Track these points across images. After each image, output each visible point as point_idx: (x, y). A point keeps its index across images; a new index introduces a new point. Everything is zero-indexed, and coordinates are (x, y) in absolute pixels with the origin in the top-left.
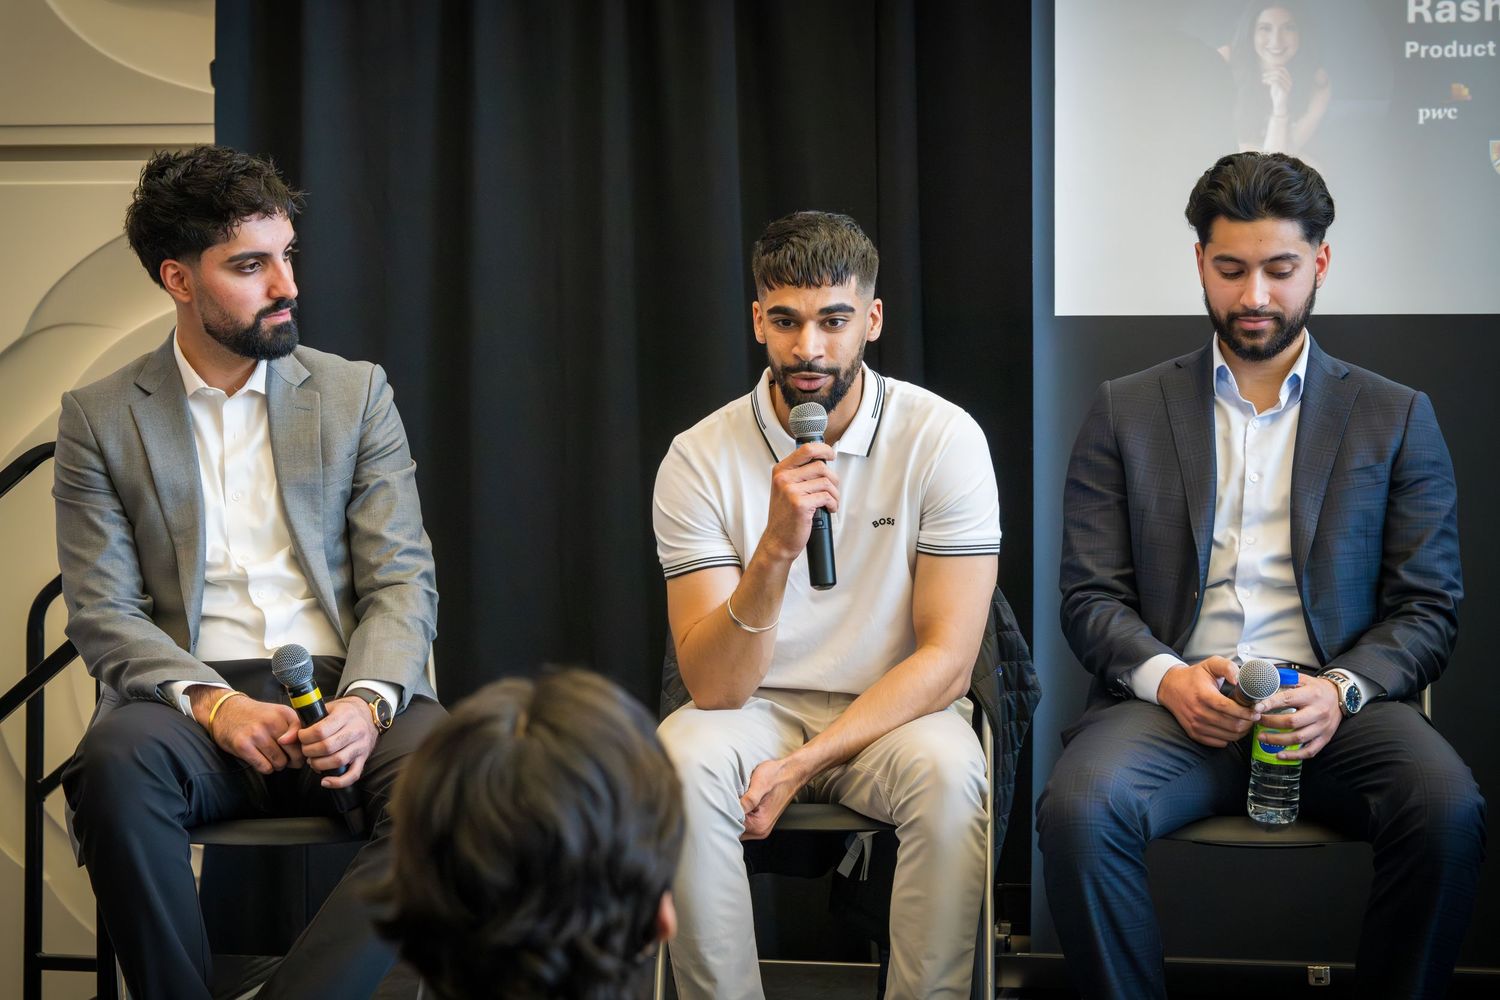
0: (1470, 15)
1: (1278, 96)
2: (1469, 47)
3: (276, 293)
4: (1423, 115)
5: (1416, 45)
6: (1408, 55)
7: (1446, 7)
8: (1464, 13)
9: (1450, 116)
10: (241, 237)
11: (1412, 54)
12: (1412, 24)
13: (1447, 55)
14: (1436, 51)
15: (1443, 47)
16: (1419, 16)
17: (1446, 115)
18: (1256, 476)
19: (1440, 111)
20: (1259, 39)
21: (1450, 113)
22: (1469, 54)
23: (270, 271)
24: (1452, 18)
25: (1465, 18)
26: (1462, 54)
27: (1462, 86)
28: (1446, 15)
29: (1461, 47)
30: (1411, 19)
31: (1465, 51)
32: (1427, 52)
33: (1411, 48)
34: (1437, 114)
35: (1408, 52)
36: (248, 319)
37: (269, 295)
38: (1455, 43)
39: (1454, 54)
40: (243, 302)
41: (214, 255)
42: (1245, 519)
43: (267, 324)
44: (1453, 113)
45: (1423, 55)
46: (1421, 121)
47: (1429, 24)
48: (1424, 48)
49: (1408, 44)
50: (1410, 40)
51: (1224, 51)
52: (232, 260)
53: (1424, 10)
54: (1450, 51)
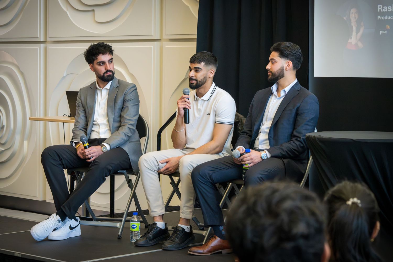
0: (390, 10)
1: (354, 28)
2: (390, 17)
3: (106, 69)
4: (382, 32)
5: (380, 16)
6: (378, 19)
7: (385, 8)
8: (388, 9)
9: (386, 33)
10: (99, 59)
11: (379, 19)
12: (379, 12)
13: (385, 19)
14: (383, 18)
15: (385, 17)
16: (380, 10)
17: (385, 33)
18: (271, 111)
19: (384, 32)
20: (351, 15)
21: (386, 32)
22: (389, 19)
23: (105, 65)
24: (386, 10)
25: (389, 10)
26: (388, 19)
27: (388, 26)
28: (385, 10)
29: (388, 17)
30: (379, 11)
31: (389, 18)
32: (382, 18)
33: (379, 17)
34: (383, 32)
35: (378, 18)
36: (102, 74)
37: (105, 70)
38: (387, 16)
39: (387, 19)
40: (101, 71)
41: (95, 62)
42: (268, 119)
43: (106, 75)
44: (387, 32)
45: (381, 19)
46: (381, 34)
47: (382, 12)
48: (381, 17)
49: (378, 16)
50: (378, 15)
51: (345, 18)
52: (98, 63)
53: (381, 9)
54: (386, 18)
